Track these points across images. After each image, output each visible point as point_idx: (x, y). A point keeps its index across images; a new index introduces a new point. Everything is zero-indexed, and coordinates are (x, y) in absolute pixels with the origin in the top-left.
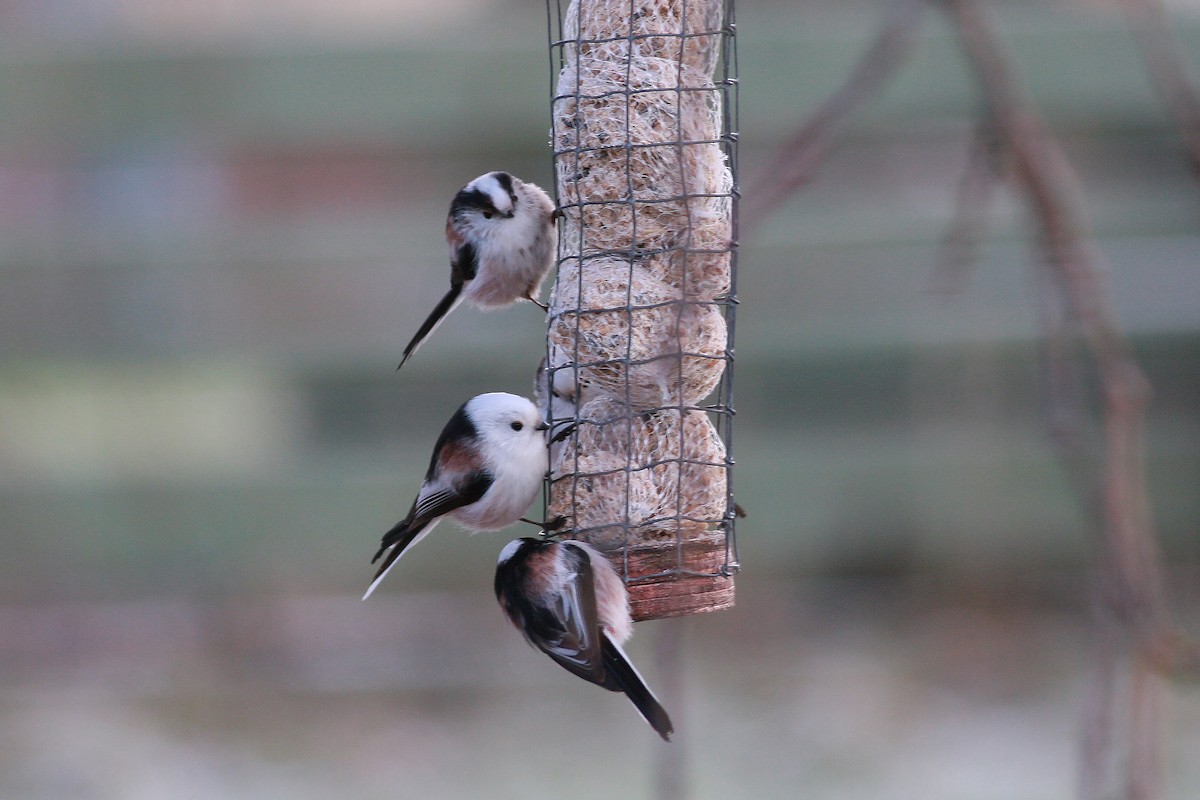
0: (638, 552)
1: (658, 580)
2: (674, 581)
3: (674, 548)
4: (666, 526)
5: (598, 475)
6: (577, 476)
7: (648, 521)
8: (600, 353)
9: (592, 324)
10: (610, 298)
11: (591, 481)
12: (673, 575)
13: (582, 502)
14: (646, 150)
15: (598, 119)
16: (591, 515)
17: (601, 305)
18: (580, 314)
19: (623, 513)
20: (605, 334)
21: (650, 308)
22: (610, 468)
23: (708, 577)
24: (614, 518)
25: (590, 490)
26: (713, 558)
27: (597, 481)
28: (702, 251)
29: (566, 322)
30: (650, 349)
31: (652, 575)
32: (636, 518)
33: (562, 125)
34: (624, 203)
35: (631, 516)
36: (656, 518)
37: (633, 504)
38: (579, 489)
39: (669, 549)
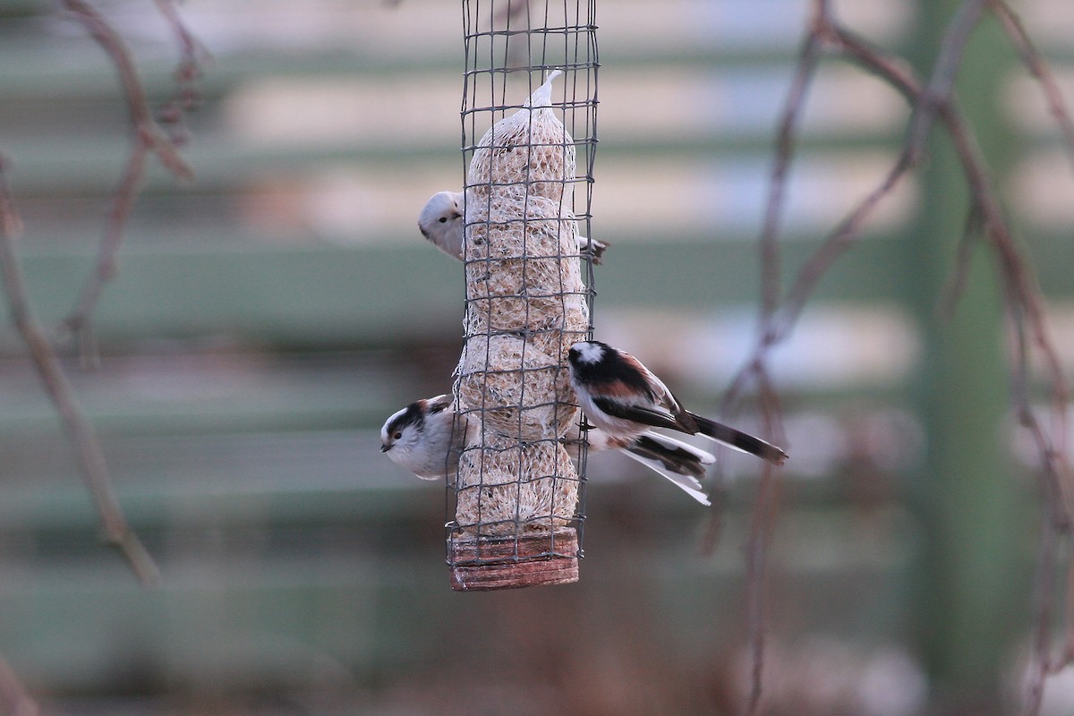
0: (525, 540)
1: (537, 559)
2: (548, 561)
3: (549, 537)
4: (543, 522)
5: (497, 486)
6: (482, 486)
7: (532, 518)
8: (500, 401)
9: (494, 381)
10: (509, 363)
11: (491, 490)
12: (548, 556)
13: (485, 504)
14: (536, 260)
15: (501, 239)
16: (491, 514)
17: (502, 368)
18: (487, 374)
19: (515, 512)
20: (506, 389)
21: (536, 370)
22: (506, 481)
23: (568, 558)
24: (508, 515)
25: (490, 496)
26: (571, 545)
27: (496, 490)
28: (572, 332)
29: (475, 378)
30: (535, 399)
31: (533, 556)
32: (523, 516)
33: (472, 243)
34: (517, 297)
35: (520, 515)
36: (536, 516)
37: (521, 506)
38: (483, 495)
39: (545, 538)
